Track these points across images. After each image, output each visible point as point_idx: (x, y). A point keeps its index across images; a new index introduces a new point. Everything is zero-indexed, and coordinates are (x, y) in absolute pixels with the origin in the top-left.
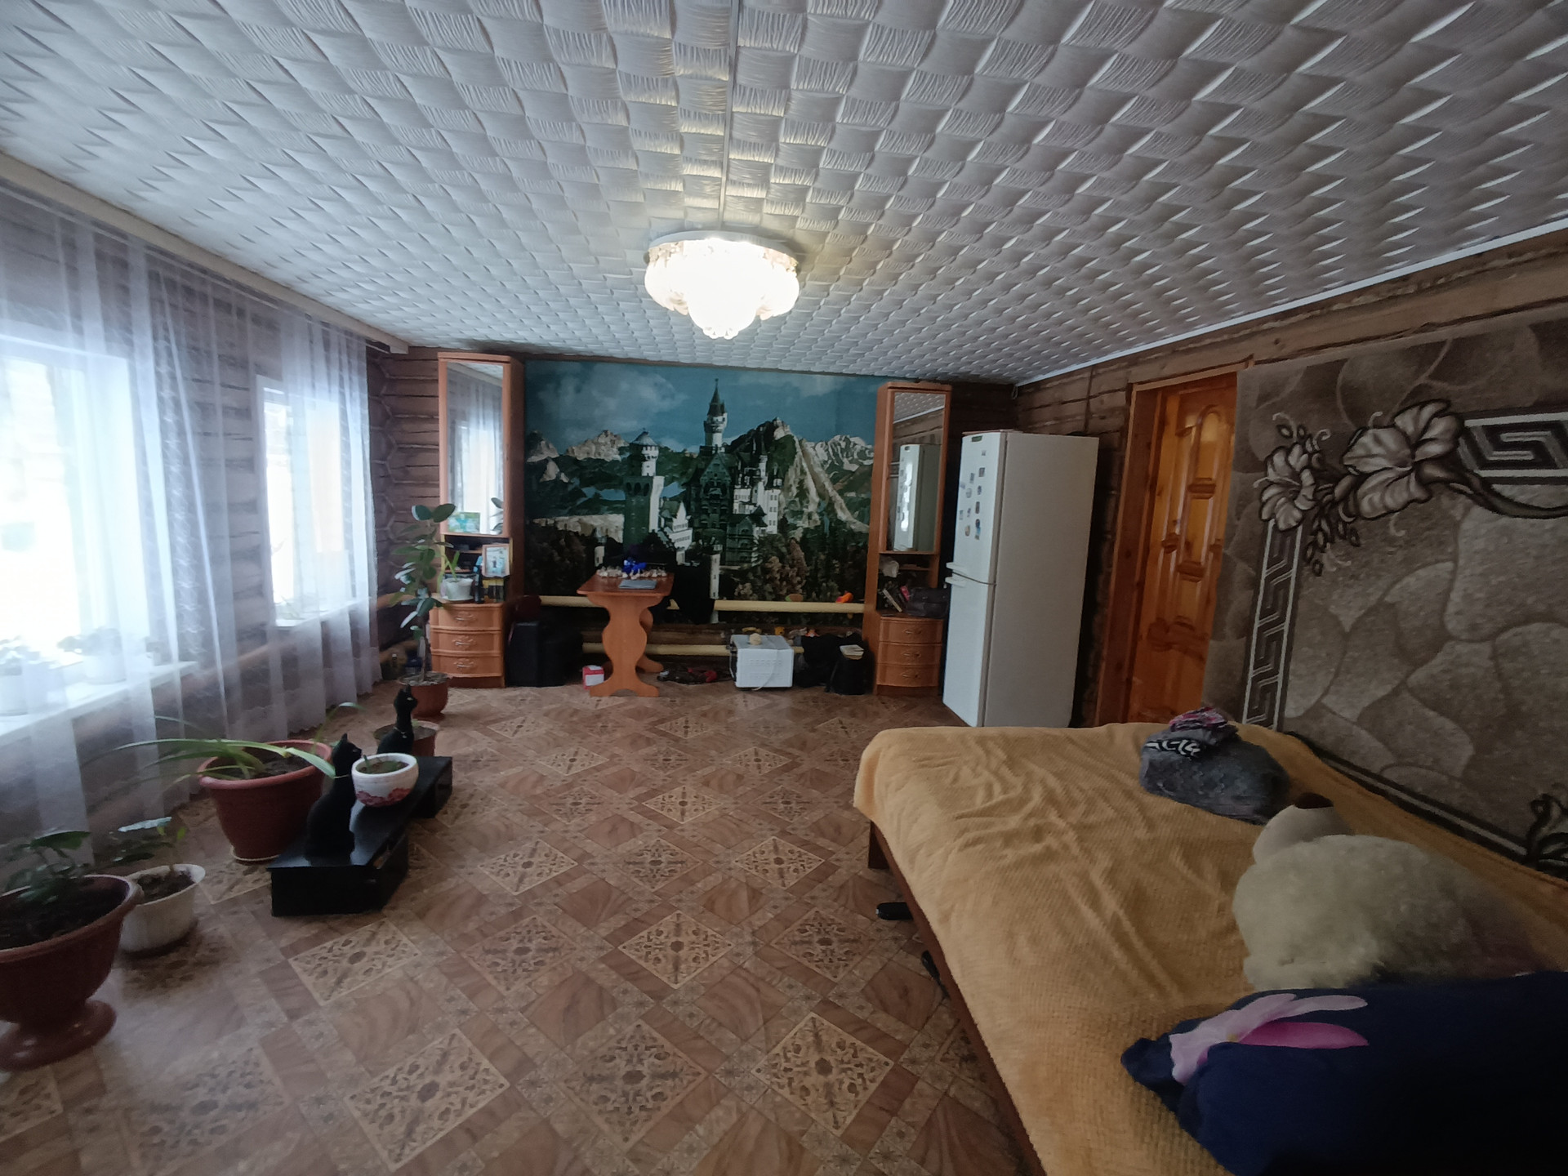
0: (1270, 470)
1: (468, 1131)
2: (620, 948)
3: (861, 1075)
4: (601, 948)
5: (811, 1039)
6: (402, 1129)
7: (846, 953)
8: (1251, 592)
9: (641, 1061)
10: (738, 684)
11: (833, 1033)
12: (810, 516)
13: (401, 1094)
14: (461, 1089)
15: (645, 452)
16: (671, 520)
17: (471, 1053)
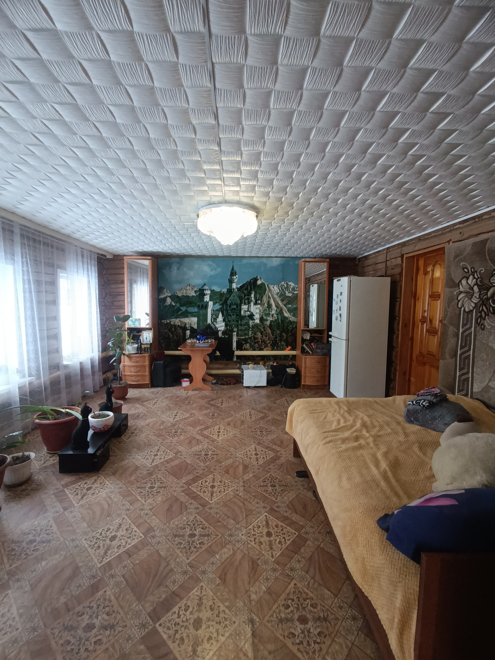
0: (461, 287)
1: (127, 553)
2: (190, 487)
3: (284, 538)
4: (183, 487)
5: (264, 523)
6: (103, 551)
7: (282, 490)
8: (456, 339)
9: (195, 530)
10: (244, 385)
11: (273, 521)
12: (273, 315)
13: (103, 539)
14: (126, 538)
15: (205, 292)
16: (216, 319)
17: (130, 525)
